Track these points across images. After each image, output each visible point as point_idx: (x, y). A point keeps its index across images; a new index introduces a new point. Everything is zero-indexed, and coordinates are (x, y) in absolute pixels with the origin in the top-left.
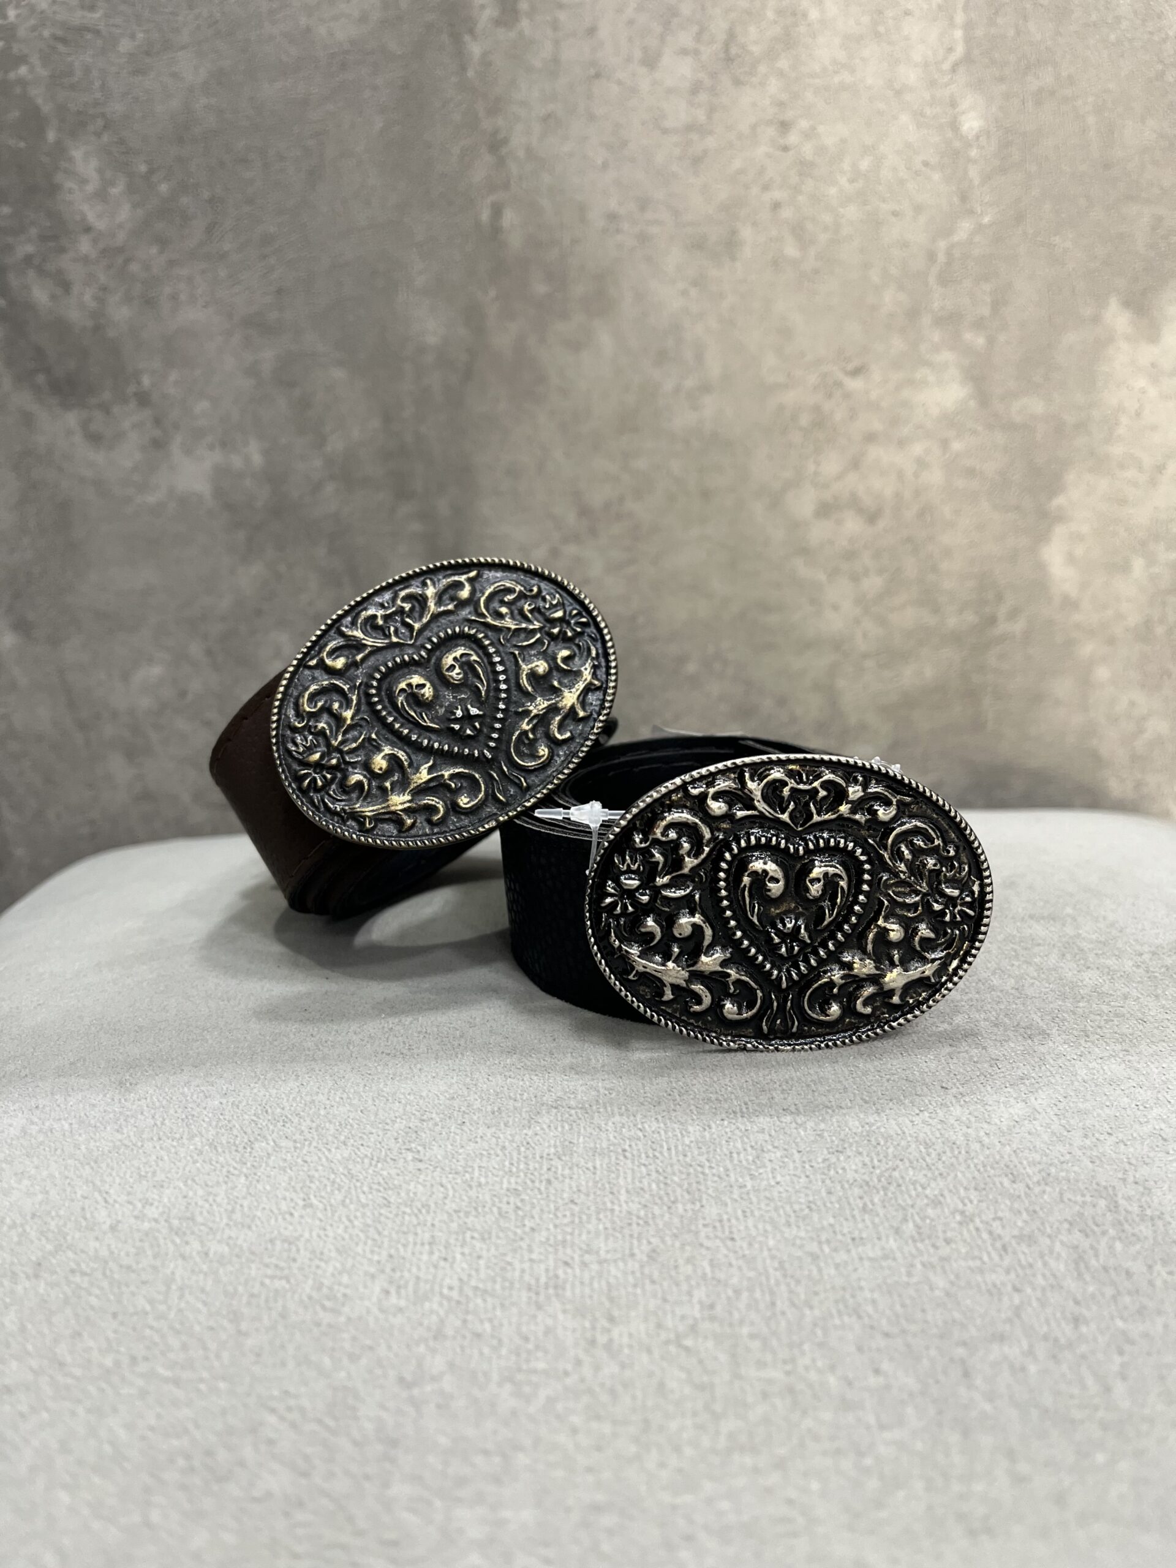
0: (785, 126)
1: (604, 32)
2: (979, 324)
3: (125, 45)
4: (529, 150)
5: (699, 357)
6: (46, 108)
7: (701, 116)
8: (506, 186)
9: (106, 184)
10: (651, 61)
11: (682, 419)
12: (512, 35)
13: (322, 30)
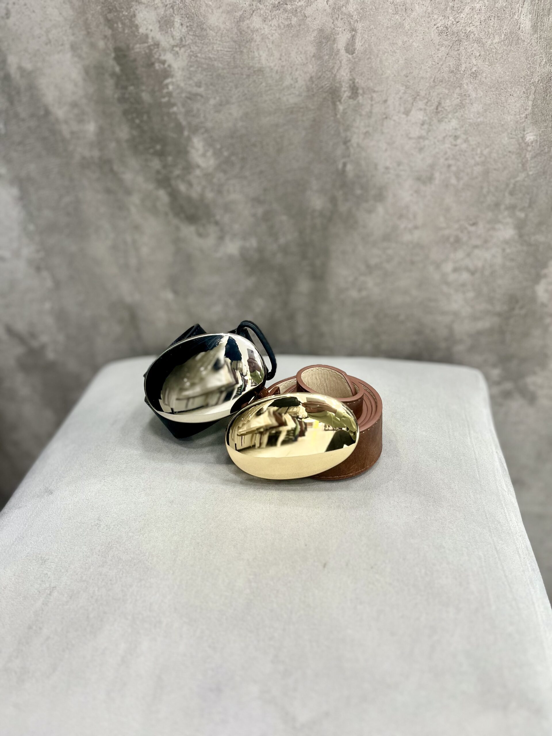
0: (456, 137)
1: (390, 102)
2: (522, 210)
3: (212, 102)
4: (358, 145)
5: (415, 216)
6: (184, 123)
7: (424, 133)
8: (349, 156)
9: (206, 151)
10: (407, 113)
11: (407, 237)
12: (355, 102)
13: (285, 99)
